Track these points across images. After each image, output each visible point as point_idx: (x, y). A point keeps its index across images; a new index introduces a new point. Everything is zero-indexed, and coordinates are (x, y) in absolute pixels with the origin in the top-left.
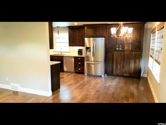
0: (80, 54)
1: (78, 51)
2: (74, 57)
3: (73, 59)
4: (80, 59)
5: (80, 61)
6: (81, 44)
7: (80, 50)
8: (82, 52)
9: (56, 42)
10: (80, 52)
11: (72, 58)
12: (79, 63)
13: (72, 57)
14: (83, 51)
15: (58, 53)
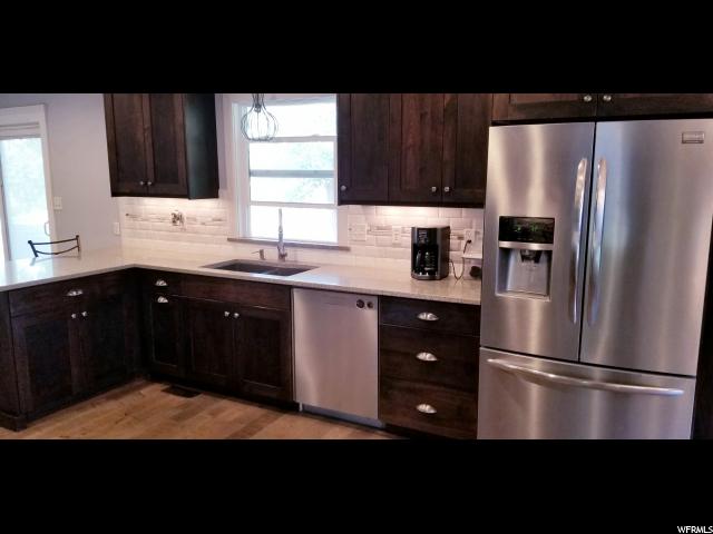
0: (432, 273)
1: (416, 248)
2: (375, 301)
3: (370, 317)
4: (428, 316)
5: (428, 336)
6: (440, 190)
7: (432, 232)
8: (447, 248)
9: (251, 173)
10: (430, 252)
11: (361, 304)
12: (426, 356)
13: (361, 299)
14: (453, 241)
15: (261, 252)
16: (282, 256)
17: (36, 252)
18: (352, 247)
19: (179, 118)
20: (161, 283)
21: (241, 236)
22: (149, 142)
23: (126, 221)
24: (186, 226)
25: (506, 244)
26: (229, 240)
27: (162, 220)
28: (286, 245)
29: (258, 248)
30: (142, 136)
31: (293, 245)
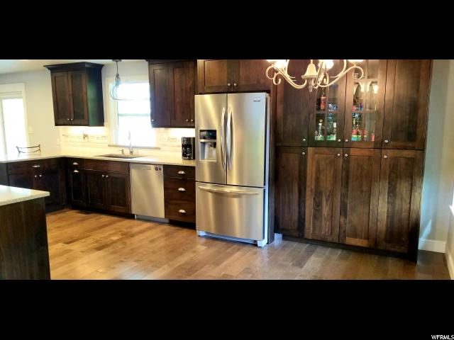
0: (189, 157)
1: (183, 146)
4: (182, 172)
6: (189, 121)
7: (188, 139)
9: (119, 115)
10: (189, 147)
11: (157, 169)
12: (182, 189)
13: (158, 167)
15: (123, 151)
16: (131, 152)
17: (19, 152)
18: (162, 148)
19: (84, 90)
20: (75, 164)
21: (114, 143)
22: (71, 101)
23: (62, 138)
24: (90, 140)
25: (203, 141)
26: (109, 146)
27: (78, 137)
28: (133, 147)
29: (121, 149)
30: (69, 98)
31: (136, 147)
